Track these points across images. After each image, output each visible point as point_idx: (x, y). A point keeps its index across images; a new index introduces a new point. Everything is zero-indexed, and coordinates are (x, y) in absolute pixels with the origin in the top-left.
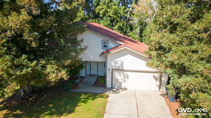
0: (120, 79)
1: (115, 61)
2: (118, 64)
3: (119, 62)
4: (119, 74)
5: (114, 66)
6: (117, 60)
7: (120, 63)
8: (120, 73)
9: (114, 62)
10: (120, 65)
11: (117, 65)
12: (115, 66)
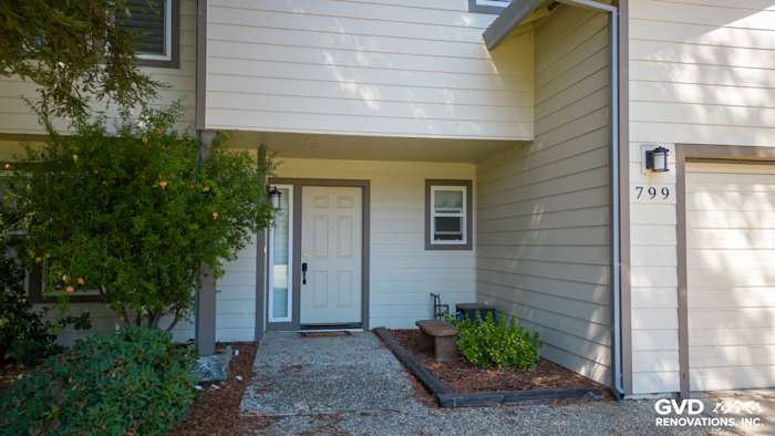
0: (755, 279)
1: (707, 53)
2: (739, 84)
3: (742, 60)
4: (737, 220)
5: (700, 112)
6: (719, 35)
7: (758, 74)
8: (750, 206)
9: (702, 65)
10: (757, 96)
11: (729, 96)
12: (710, 103)
